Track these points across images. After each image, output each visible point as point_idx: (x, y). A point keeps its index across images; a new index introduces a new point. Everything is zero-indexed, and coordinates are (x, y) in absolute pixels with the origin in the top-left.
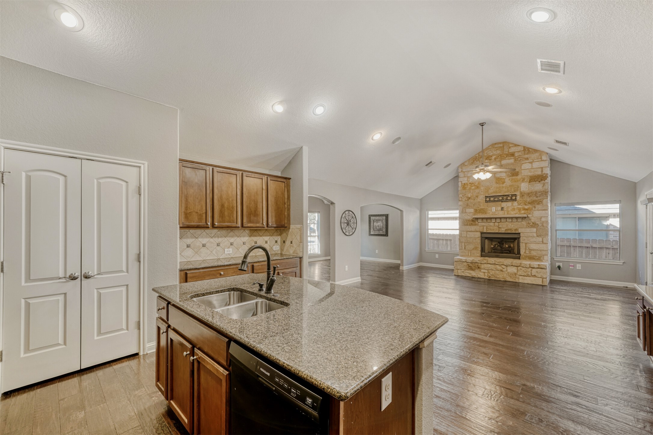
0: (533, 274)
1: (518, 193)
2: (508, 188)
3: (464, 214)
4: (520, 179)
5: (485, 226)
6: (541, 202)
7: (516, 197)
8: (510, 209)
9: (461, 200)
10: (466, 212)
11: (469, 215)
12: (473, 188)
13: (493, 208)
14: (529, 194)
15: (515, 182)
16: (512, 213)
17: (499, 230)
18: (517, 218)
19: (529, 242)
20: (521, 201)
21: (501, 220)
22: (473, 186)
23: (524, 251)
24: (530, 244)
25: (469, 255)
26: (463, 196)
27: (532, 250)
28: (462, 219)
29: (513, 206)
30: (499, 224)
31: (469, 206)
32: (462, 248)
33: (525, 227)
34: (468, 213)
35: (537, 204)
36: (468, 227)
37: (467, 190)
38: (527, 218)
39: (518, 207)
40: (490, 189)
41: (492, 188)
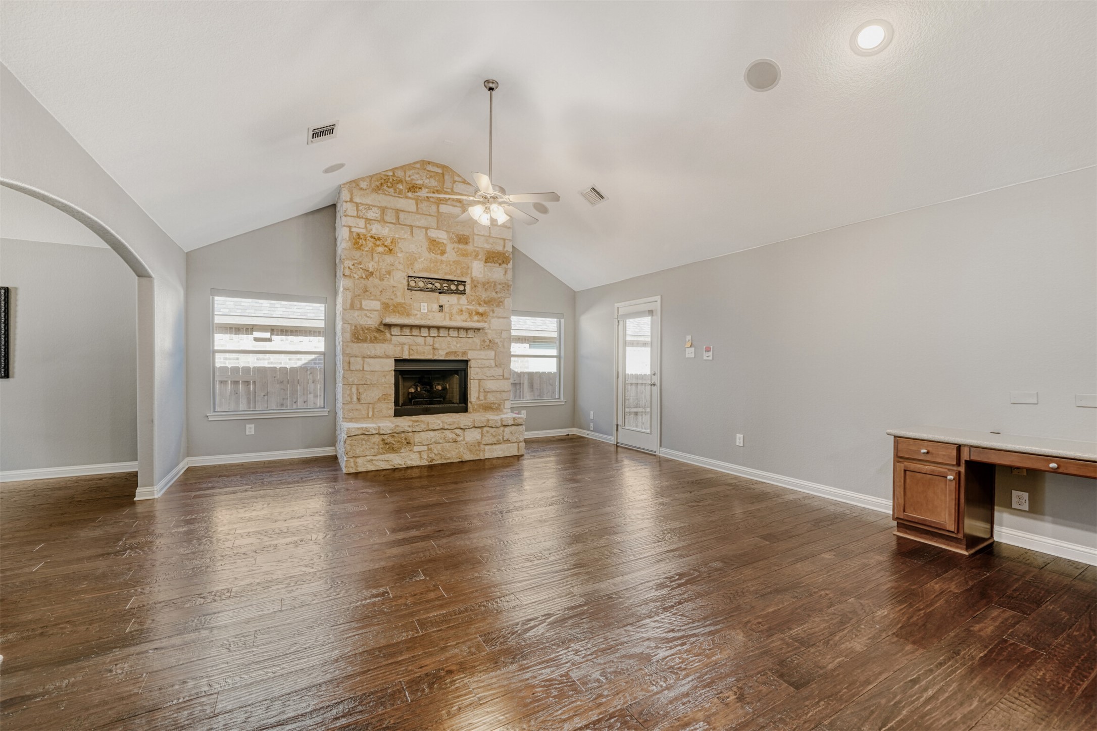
1: (468, 281)
2: (451, 265)
3: (356, 313)
4: (472, 252)
5: (405, 344)
6: (501, 302)
7: (464, 286)
8: (454, 311)
9: (350, 276)
10: (361, 309)
11: (368, 314)
12: (380, 249)
13: (422, 304)
14: (484, 284)
15: (463, 255)
16: (458, 318)
17: (434, 354)
18: (467, 329)
19: (485, 378)
20: (472, 295)
21: (439, 333)
22: (378, 246)
23: (477, 395)
24: (485, 381)
26: (353, 265)
27: (488, 392)
28: (351, 324)
29: (460, 305)
30: (434, 340)
31: (368, 293)
32: (351, 399)
33: (478, 347)
34: (367, 310)
35: (496, 306)
36: (365, 345)
37: (364, 253)
38: (481, 331)
39: (468, 307)
40: (416, 260)
41: (422, 259)
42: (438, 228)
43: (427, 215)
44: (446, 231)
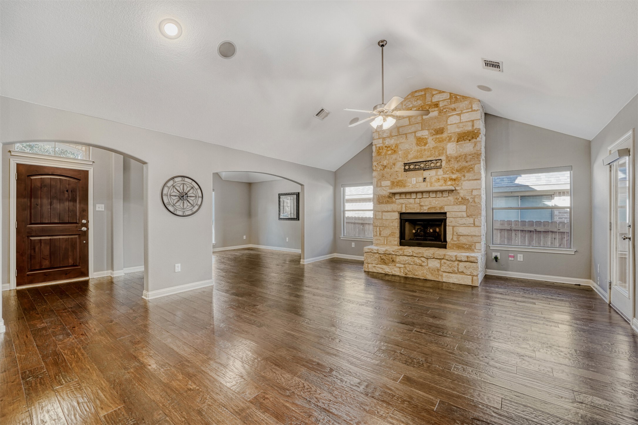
0: (460, 270)
1: (443, 158)
2: (431, 151)
3: (379, 189)
4: (446, 138)
5: (403, 204)
6: (472, 168)
7: (441, 162)
8: (433, 180)
9: (376, 170)
10: (381, 186)
11: (384, 189)
12: (390, 152)
13: (413, 179)
14: (456, 158)
15: (440, 142)
16: (436, 184)
17: (421, 209)
18: (442, 192)
19: (458, 225)
20: (446, 168)
21: (423, 196)
22: (388, 151)
23: (451, 237)
24: (457, 227)
25: (385, 244)
26: (377, 164)
27: (461, 235)
28: (377, 195)
29: (438, 175)
30: (420, 200)
31: (384, 177)
32: (377, 234)
33: (452, 203)
34: (384, 187)
35: (467, 172)
36: (383, 205)
37: (382, 156)
38: (454, 191)
39: (444, 176)
40: (409, 153)
41: (412, 152)
42: (422, 130)
43: (415, 124)
44: (428, 130)
